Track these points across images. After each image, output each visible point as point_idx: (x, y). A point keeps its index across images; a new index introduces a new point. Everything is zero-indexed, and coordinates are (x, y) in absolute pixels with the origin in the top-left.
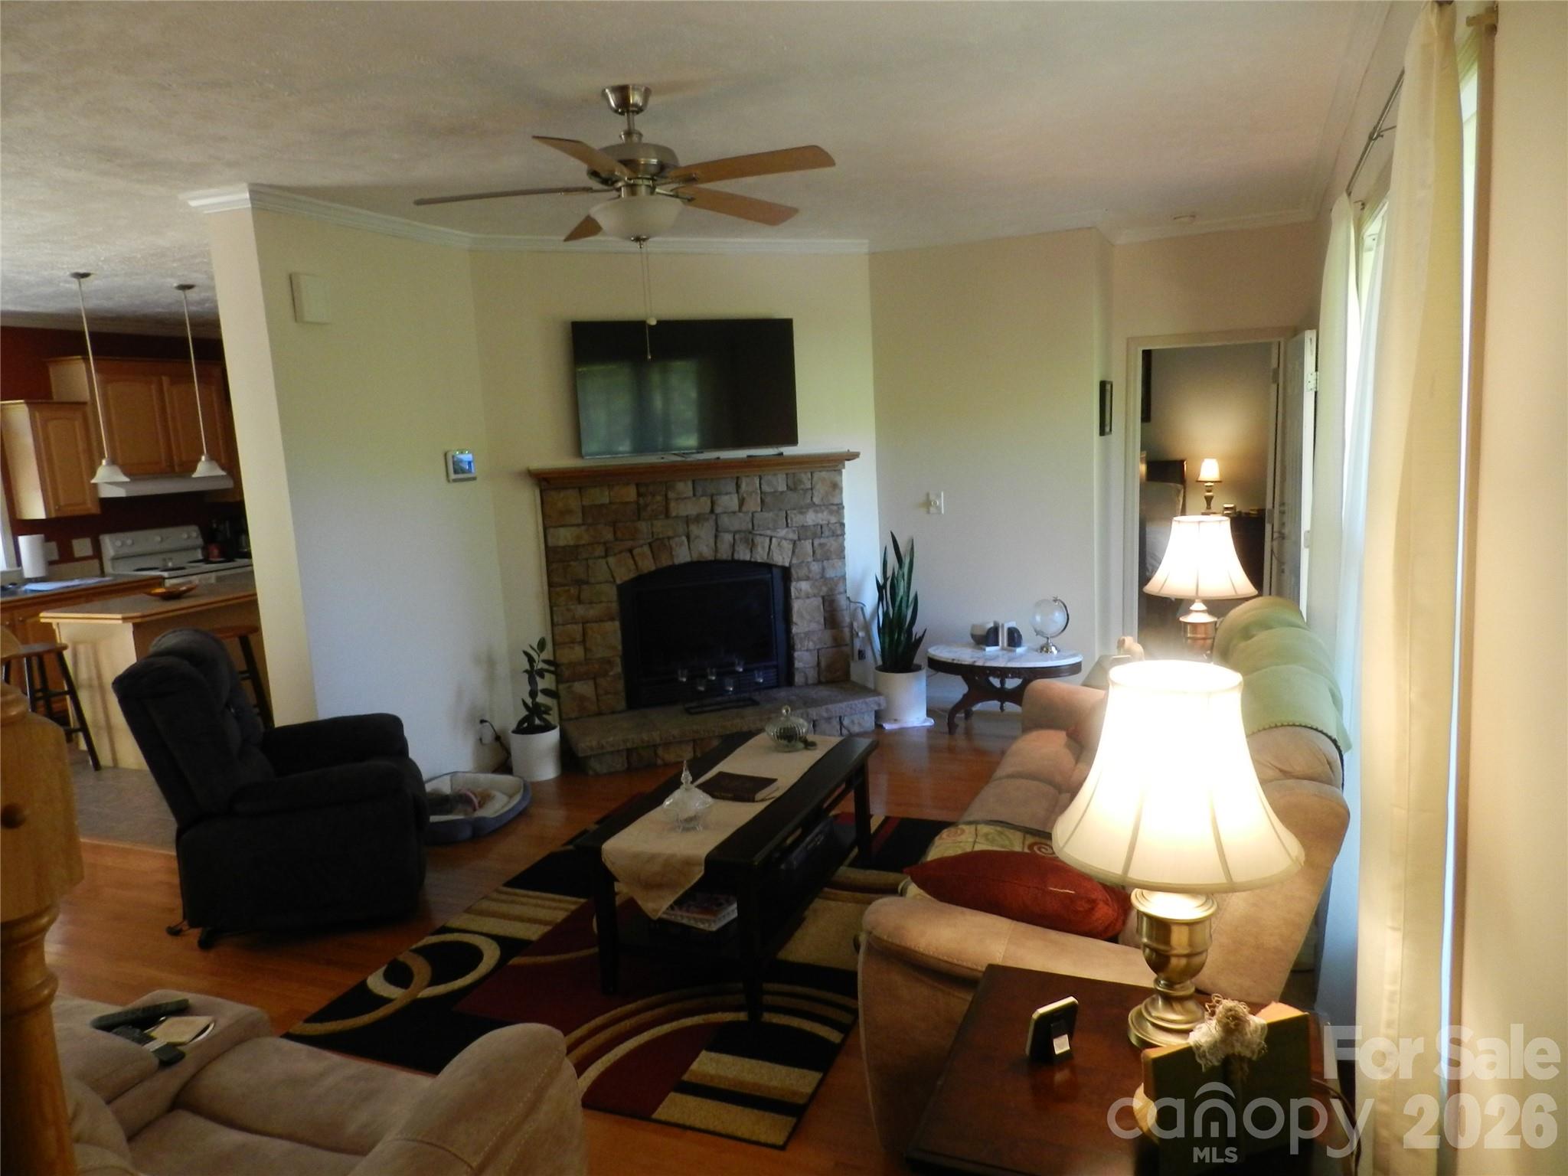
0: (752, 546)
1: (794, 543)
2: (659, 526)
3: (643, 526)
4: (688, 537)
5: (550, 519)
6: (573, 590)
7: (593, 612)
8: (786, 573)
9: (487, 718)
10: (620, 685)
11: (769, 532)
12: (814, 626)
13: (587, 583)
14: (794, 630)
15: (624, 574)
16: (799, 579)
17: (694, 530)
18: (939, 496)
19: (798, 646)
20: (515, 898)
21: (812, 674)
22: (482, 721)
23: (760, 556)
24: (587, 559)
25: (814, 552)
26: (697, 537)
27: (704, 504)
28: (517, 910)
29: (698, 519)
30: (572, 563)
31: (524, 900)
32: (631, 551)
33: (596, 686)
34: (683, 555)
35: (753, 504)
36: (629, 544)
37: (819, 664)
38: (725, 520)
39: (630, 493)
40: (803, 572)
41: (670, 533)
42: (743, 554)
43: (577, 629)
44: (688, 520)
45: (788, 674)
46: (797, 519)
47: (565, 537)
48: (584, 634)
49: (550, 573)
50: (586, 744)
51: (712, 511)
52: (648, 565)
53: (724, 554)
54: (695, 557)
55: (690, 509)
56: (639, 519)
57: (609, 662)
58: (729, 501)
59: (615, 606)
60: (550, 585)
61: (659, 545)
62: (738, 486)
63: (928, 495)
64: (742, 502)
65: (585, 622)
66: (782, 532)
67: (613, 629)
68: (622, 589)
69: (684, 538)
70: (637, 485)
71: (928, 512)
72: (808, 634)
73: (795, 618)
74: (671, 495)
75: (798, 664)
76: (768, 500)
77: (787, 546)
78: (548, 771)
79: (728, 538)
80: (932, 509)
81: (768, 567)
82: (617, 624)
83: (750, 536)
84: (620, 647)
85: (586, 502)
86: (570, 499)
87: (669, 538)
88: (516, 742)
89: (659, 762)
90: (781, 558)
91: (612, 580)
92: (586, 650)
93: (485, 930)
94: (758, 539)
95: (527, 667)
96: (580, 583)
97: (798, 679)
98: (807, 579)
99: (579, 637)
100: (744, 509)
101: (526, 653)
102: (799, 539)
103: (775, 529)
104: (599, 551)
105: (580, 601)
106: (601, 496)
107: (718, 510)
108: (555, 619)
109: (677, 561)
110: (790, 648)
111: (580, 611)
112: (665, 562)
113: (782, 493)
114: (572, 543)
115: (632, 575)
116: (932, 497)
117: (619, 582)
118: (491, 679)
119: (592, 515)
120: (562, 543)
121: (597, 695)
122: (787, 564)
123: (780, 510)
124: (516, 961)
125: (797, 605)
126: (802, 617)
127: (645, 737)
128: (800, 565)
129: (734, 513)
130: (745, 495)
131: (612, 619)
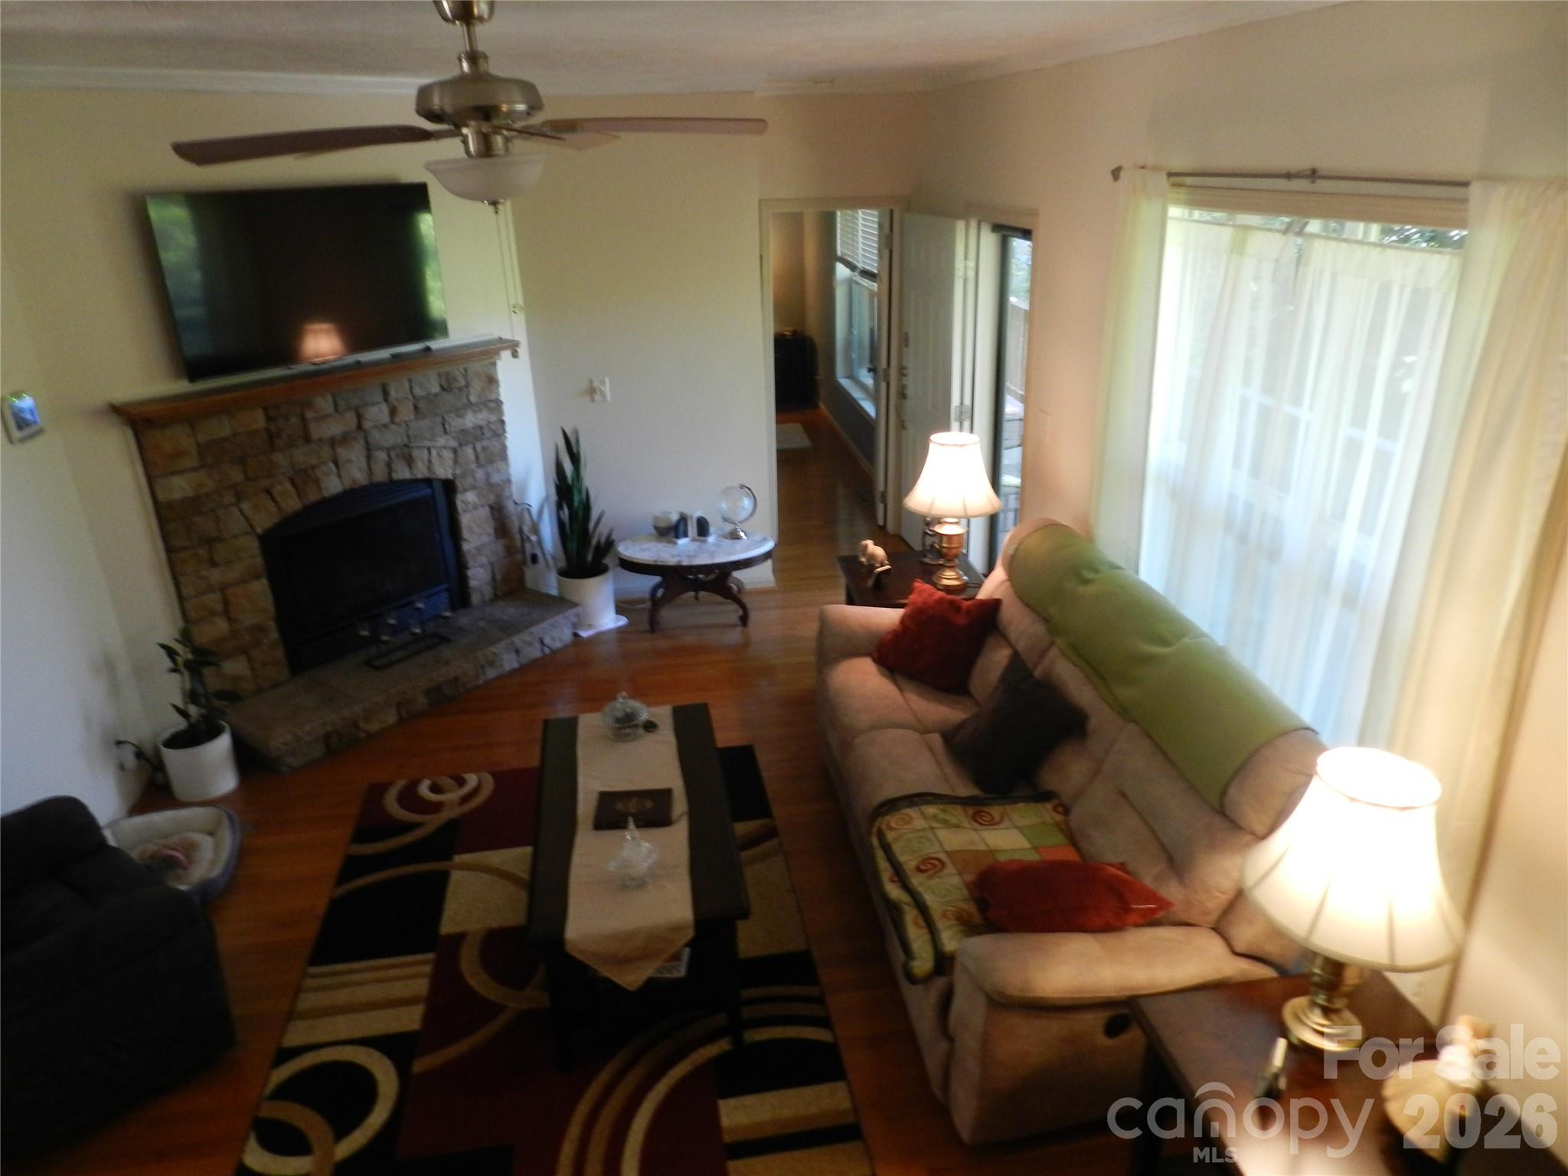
0: (410, 461)
1: (455, 451)
2: (302, 455)
3: (280, 458)
4: (336, 463)
5: (154, 469)
6: (203, 552)
7: (233, 574)
8: (449, 487)
9: (122, 738)
10: (280, 653)
11: (428, 444)
12: (485, 539)
13: (220, 539)
14: (466, 547)
15: (264, 521)
16: (465, 490)
17: (342, 452)
18: (603, 383)
19: (471, 563)
20: (342, 979)
21: (488, 591)
22: (119, 743)
23: (421, 471)
24: (213, 511)
25: (477, 457)
26: (349, 461)
27: (350, 419)
28: (362, 994)
29: (345, 439)
30: (197, 519)
31: (356, 977)
32: (269, 492)
33: (250, 660)
34: (333, 485)
35: (406, 412)
36: (265, 483)
37: (494, 579)
38: (376, 436)
39: (257, 420)
40: (469, 481)
41: (314, 462)
42: (402, 473)
43: (213, 599)
44: (333, 442)
45: (461, 597)
46: (455, 423)
47: (179, 487)
48: (226, 603)
49: (166, 537)
51: (360, 427)
52: (292, 504)
53: (380, 476)
54: (348, 485)
55: (333, 428)
56: (274, 450)
57: (260, 629)
58: (378, 413)
59: (259, 561)
60: (169, 550)
61: (302, 478)
62: (386, 394)
63: (591, 381)
64: (393, 412)
65: (223, 588)
66: (441, 441)
67: (260, 588)
68: (267, 540)
69: (332, 466)
70: (265, 409)
71: (593, 400)
72: (479, 549)
73: (465, 534)
74: (309, 414)
75: (473, 583)
76: (421, 405)
77: (448, 455)
78: (226, 782)
79: (381, 456)
80: (597, 397)
81: (428, 482)
82: (264, 581)
83: (406, 450)
84: (272, 609)
85: (201, 438)
86: (180, 437)
87: (313, 467)
88: (173, 758)
89: (362, 735)
90: (443, 471)
91: (249, 529)
92: (231, 620)
93: (343, 1035)
94: (416, 453)
95: (169, 664)
96: (209, 542)
97: (475, 599)
98: (474, 487)
99: (219, 608)
100: (397, 420)
101: (163, 646)
102: (461, 445)
103: (433, 439)
104: (229, 498)
105: (213, 563)
106: (221, 428)
107: (367, 425)
108: (185, 591)
109: (326, 494)
110: (461, 565)
111: (216, 575)
112: (313, 496)
113: (436, 395)
114: (191, 493)
115: (275, 520)
116: (596, 384)
117: (259, 530)
118: (115, 689)
119: (211, 454)
120: (177, 495)
121: (253, 669)
122: (450, 476)
123: (437, 414)
124: (418, 1066)
125: (465, 520)
126: (472, 532)
127: (346, 713)
128: (464, 475)
129: (385, 426)
130: (396, 403)
131: (257, 577)
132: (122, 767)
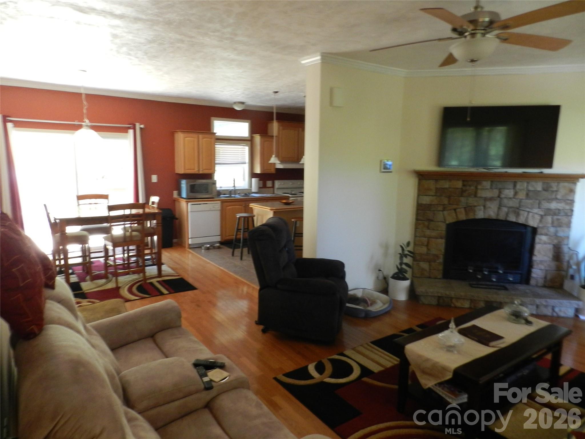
0: (518, 215)
1: (542, 216)
2: (471, 201)
3: (463, 199)
4: (484, 206)
5: (421, 191)
6: (426, 223)
7: (434, 234)
8: (534, 231)
9: (381, 270)
10: (441, 267)
11: (528, 210)
12: (546, 258)
13: (432, 221)
14: (534, 258)
15: (451, 219)
16: (542, 234)
17: (488, 204)
19: (535, 266)
20: (374, 350)
21: (541, 282)
22: (380, 270)
23: (521, 220)
24: (434, 211)
25: (553, 222)
26: (490, 208)
27: (496, 192)
28: (373, 356)
29: (491, 199)
30: (428, 212)
32: (455, 210)
33: (430, 265)
34: (480, 215)
35: (522, 195)
36: (455, 207)
37: (545, 278)
38: (505, 201)
39: (459, 184)
40: (544, 231)
41: (476, 204)
42: (512, 218)
43: (425, 240)
44: (486, 199)
45: (526, 279)
46: (545, 205)
47: (426, 200)
48: (428, 243)
49: (417, 214)
50: (420, 290)
51: (499, 197)
52: (462, 217)
53: (502, 217)
54: (486, 217)
55: (488, 194)
56: (462, 196)
57: (437, 256)
58: (509, 192)
59: (444, 233)
60: (417, 219)
61: (469, 209)
62: (515, 186)
64: (516, 193)
65: (429, 237)
66: (536, 211)
67: (441, 244)
68: (450, 227)
69: (482, 208)
70: (463, 181)
72: (541, 262)
73: (536, 252)
74: (479, 187)
75: (533, 275)
76: (531, 194)
77: (538, 217)
78: (402, 297)
79: (505, 209)
81: (525, 226)
82: (443, 241)
83: (517, 210)
84: (443, 251)
85: (438, 186)
86: (431, 184)
87: (475, 206)
88: (392, 281)
89: (452, 305)
90: (533, 222)
91: (444, 221)
92: (428, 249)
94: (522, 212)
95: (401, 252)
96: (430, 220)
97: (532, 282)
98: (546, 235)
99: (426, 243)
100: (517, 197)
101: (401, 247)
102: (545, 215)
103: (531, 208)
104: (440, 208)
105: (428, 228)
106: (446, 184)
107: (502, 196)
109: (477, 217)
110: (530, 266)
111: (428, 232)
112: (471, 217)
113: (539, 191)
114: (428, 203)
115: (454, 221)
117: (447, 222)
118: (386, 254)
119: (440, 192)
120: (424, 202)
121: (430, 269)
122: (535, 226)
123: (537, 200)
124: (365, 379)
125: (538, 247)
126: (539, 252)
127: (448, 293)
128: (543, 228)
129: (510, 198)
130: (518, 191)
131: (441, 238)
132: (378, 278)
